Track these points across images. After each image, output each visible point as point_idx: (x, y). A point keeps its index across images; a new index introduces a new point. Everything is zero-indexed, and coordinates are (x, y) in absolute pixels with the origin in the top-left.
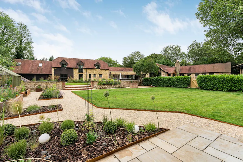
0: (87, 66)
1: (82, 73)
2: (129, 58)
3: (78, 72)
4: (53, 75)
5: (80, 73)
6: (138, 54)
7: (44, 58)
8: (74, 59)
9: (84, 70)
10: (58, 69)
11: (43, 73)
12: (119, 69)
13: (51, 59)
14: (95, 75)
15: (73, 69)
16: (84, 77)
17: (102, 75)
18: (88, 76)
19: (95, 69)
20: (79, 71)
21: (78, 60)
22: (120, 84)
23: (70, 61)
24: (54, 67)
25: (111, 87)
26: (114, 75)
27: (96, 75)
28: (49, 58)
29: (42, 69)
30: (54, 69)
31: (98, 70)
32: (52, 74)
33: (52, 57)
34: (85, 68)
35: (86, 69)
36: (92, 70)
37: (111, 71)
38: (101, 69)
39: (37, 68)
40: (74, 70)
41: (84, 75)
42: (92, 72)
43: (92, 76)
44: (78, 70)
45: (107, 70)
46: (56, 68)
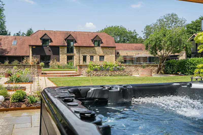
0: (80, 43)
1: (71, 54)
2: (155, 26)
3: (66, 52)
4: (31, 57)
5: (69, 54)
6: (173, 18)
7: (20, 32)
8: (61, 33)
9: (75, 50)
10: (37, 48)
11: (17, 55)
12: (135, 47)
13: (29, 33)
15: (58, 47)
16: (75, 60)
17: (103, 56)
18: (82, 58)
19: (93, 47)
20: (68, 52)
21: (67, 33)
22: (123, 69)
23: (54, 36)
24: (32, 46)
25: (107, 74)
26: (125, 57)
27: (95, 57)
28: (26, 32)
29: (16, 49)
30: (32, 49)
31: (98, 48)
32: (29, 56)
33: (31, 29)
34: (77, 45)
35: (79, 47)
37: (121, 50)
38: (102, 47)
39: (10, 47)
40: (60, 50)
41: (75, 57)
42: (87, 52)
43: (88, 58)
44: (66, 49)
45: (112, 49)
46: (35, 47)
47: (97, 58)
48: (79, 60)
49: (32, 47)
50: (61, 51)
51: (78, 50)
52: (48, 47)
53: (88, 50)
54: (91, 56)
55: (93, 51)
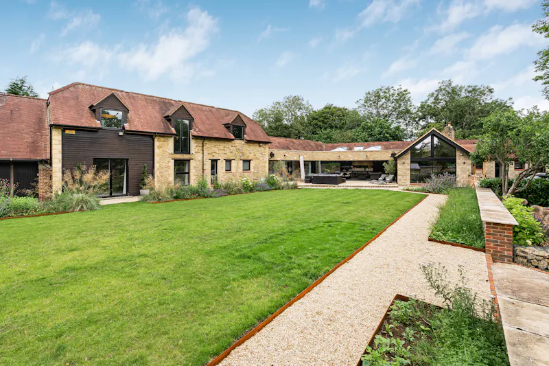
0: (203, 129)
1: (185, 157)
3: (172, 150)
5: (179, 156)
8: (148, 99)
9: (194, 145)
10: (82, 134)
12: (279, 143)
14: (229, 161)
15: (151, 136)
16: (192, 172)
17: (249, 161)
18: (208, 166)
19: (230, 140)
20: (176, 150)
24: (64, 128)
27: (233, 163)
31: (238, 143)
32: (49, 162)
33: (23, 82)
34: (200, 134)
35: (201, 142)
36: (222, 145)
38: (247, 141)
40: (157, 143)
41: (192, 164)
42: (220, 151)
43: (221, 166)
44: (170, 143)
45: (264, 145)
46: (74, 132)
47: (237, 166)
48: (203, 169)
49: (63, 131)
50: (159, 147)
51: (201, 145)
52: (121, 134)
53: (221, 147)
54: (227, 161)
55: (232, 148)
